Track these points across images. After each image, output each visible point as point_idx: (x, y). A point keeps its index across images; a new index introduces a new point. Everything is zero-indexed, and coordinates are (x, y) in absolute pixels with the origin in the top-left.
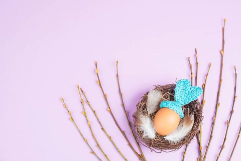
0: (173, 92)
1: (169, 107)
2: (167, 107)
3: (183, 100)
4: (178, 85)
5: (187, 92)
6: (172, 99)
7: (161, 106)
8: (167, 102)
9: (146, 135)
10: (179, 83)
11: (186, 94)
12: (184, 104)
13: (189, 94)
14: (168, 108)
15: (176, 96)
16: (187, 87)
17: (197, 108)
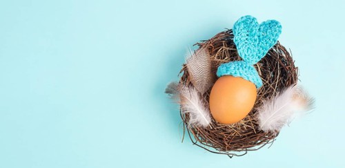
0: (230, 43)
1: (233, 73)
2: (229, 73)
3: (255, 54)
4: (236, 31)
5: (256, 37)
6: (234, 56)
7: (218, 74)
8: (227, 64)
9: (196, 120)
10: (237, 27)
11: (255, 40)
12: (259, 60)
13: (259, 39)
14: (231, 75)
15: (241, 51)
16: (254, 28)
17: (281, 57)
